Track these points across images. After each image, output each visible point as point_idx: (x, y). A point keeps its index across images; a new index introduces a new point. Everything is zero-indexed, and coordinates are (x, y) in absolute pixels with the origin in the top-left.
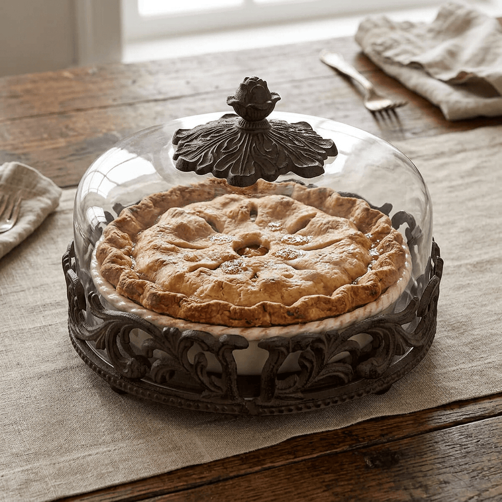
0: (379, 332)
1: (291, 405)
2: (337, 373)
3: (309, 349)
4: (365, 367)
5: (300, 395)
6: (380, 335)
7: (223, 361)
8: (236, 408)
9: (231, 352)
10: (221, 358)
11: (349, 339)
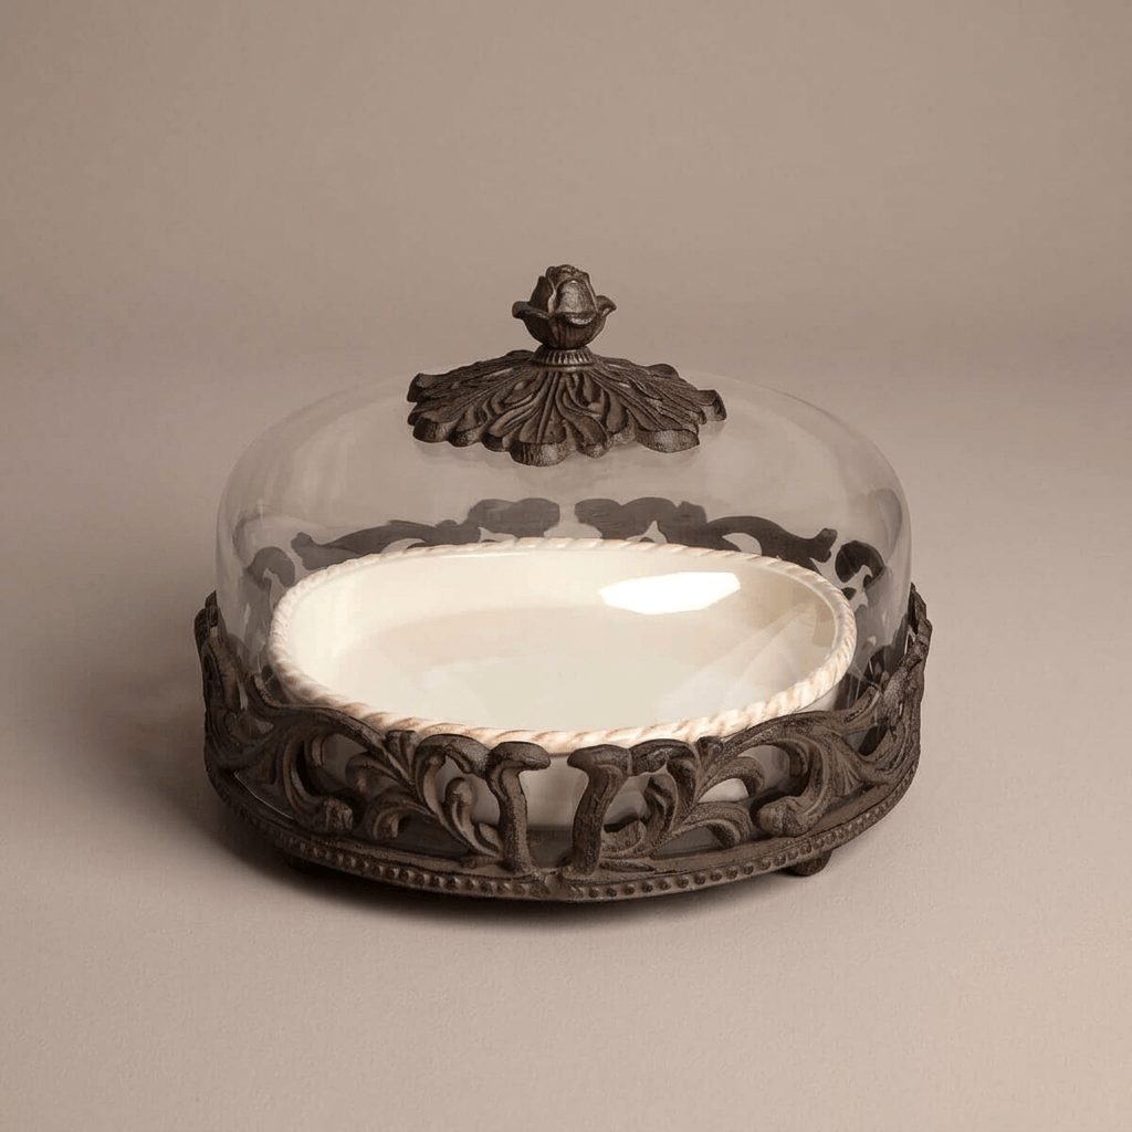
0: (801, 743)
1: (630, 881)
2: (719, 821)
3: (664, 770)
4: (773, 813)
5: (647, 861)
6: (803, 750)
7: (500, 793)
8: (526, 887)
9: (517, 776)
10: (495, 786)
11: (742, 755)
